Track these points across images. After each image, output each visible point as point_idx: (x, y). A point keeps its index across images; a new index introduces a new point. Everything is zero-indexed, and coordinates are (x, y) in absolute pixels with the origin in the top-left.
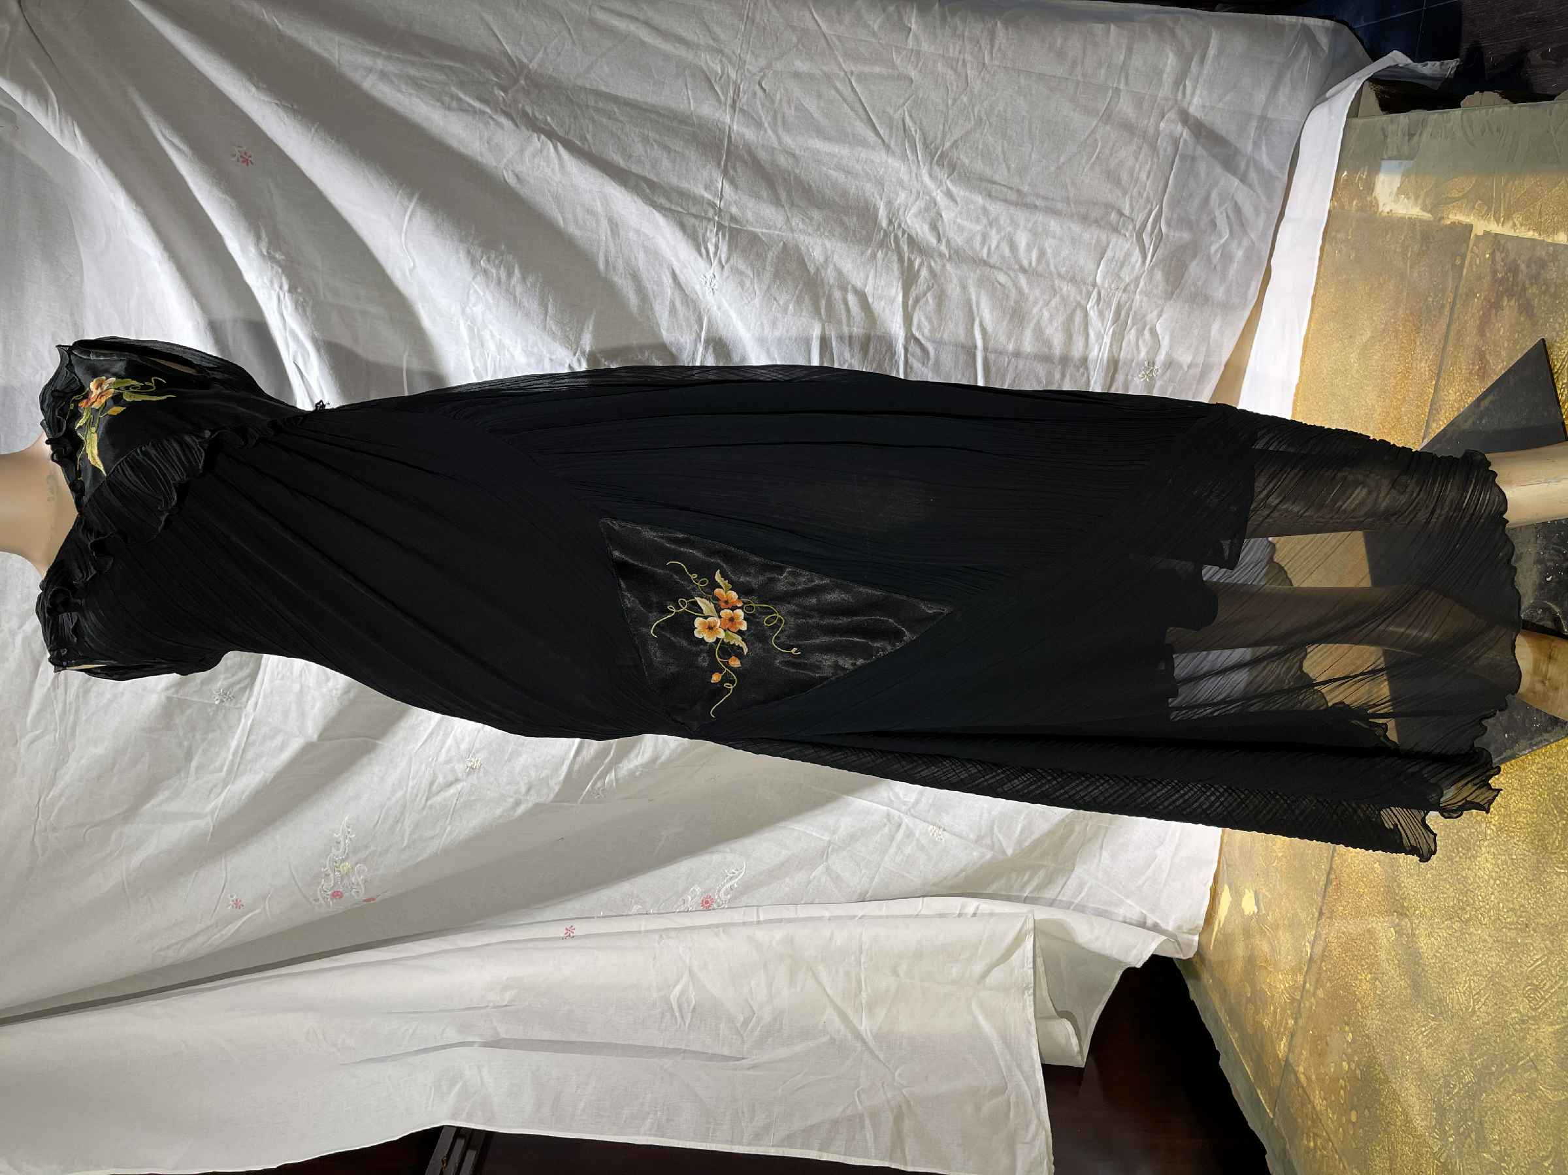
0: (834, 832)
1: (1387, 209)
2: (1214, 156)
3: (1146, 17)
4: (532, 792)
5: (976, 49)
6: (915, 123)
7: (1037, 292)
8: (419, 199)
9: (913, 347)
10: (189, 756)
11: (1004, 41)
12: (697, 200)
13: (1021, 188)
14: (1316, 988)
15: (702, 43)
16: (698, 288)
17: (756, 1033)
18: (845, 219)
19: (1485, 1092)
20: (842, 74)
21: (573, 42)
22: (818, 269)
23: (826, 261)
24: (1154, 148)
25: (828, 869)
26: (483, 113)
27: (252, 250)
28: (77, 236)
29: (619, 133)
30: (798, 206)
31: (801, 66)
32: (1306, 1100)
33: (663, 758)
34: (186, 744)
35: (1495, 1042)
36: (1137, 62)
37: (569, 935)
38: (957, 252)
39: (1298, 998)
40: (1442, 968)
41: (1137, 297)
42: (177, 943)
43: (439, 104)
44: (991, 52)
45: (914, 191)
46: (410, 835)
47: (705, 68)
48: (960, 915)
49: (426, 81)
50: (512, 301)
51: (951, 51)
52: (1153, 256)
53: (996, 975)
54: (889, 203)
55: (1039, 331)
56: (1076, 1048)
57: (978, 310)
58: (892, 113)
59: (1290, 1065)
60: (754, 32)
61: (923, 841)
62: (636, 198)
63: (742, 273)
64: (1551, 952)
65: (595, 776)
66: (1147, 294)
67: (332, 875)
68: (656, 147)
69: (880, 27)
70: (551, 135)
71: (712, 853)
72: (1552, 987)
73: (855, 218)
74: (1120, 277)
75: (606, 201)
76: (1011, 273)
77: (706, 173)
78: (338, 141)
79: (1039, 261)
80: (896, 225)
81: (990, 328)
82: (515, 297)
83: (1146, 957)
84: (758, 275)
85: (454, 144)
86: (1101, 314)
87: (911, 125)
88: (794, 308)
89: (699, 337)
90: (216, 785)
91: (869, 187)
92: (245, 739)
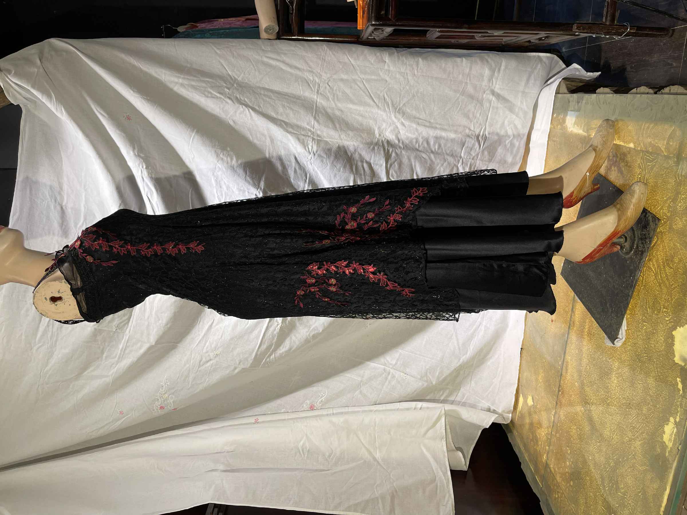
0: (363, 377)
1: (570, 130)
2: (505, 107)
3: (477, 55)
4: (241, 364)
5: (411, 69)
6: (389, 97)
7: (438, 161)
8: (196, 132)
10: (103, 352)
11: (422, 66)
12: (304, 129)
13: (430, 121)
14: (556, 433)
15: (305, 69)
16: (305, 163)
17: (334, 460)
18: (362, 135)
19: (618, 469)
20: (360, 79)
21: (255, 70)
22: (352, 154)
23: (355, 151)
24: (482, 105)
25: (361, 392)
26: (221, 98)
27: (131, 153)
28: (60, 148)
29: (273, 104)
30: (344, 130)
31: (344, 77)
32: (554, 478)
33: (294, 348)
34: (101, 347)
35: (621, 449)
36: (474, 72)
37: (256, 422)
38: (406, 146)
39: (550, 438)
40: (601, 422)
41: (478, 161)
42: (96, 430)
43: (204, 95)
44: (417, 70)
45: (389, 123)
46: (192, 382)
47: (307, 79)
48: (415, 409)
49: (199, 87)
50: (233, 170)
51: (402, 69)
52: (483, 146)
53: (430, 433)
54: (379, 128)
56: (464, 463)
57: (416, 168)
58: (379, 93)
59: (548, 464)
61: (399, 379)
62: (280, 128)
63: (322, 157)
64: (638, 414)
65: (267, 356)
66: (482, 160)
67: (160, 400)
68: (288, 109)
69: (374, 61)
70: (247, 106)
71: (314, 387)
72: (639, 427)
73: (366, 134)
74: (470, 154)
75: (268, 129)
76: (428, 154)
77: (307, 119)
78: (165, 110)
79: (439, 149)
80: (382, 136)
82: (234, 169)
83: (490, 424)
84: (329, 157)
85: (209, 110)
86: (464, 168)
87: (387, 98)
88: (343, 169)
89: (306, 181)
90: (113, 364)
91: (371, 121)
92: (125, 344)
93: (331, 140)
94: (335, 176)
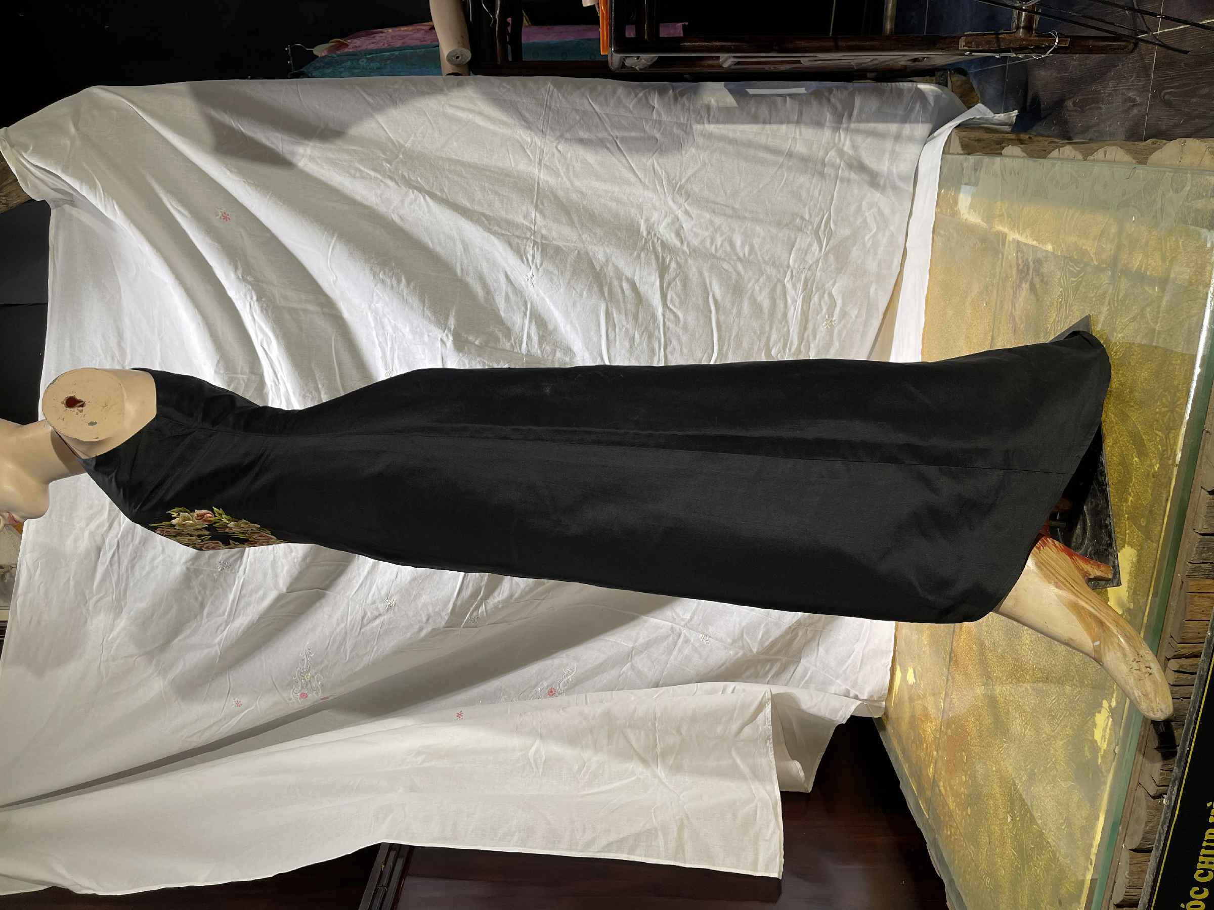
0: (636, 641)
1: (965, 217)
2: (863, 180)
4: (430, 621)
5: (698, 118)
6: (661, 168)
7: (750, 273)
8: (338, 236)
9: (668, 314)
10: (202, 606)
11: (717, 111)
12: (518, 226)
13: (734, 206)
15: (517, 124)
16: (523, 283)
17: (587, 778)
18: (618, 233)
19: (1033, 786)
20: (611, 138)
21: (433, 129)
23: (607, 261)
24: (821, 174)
25: (632, 666)
26: (376, 178)
27: (233, 275)
28: (116, 270)
29: (465, 185)
30: (586, 226)
31: (584, 135)
32: (945, 804)
33: (516, 595)
34: (200, 598)
35: (1036, 753)
36: (806, 120)
37: (460, 717)
38: (694, 251)
39: (938, 736)
41: (818, 274)
42: (198, 732)
43: (348, 174)
44: (708, 119)
45: (663, 211)
46: (351, 652)
47: (520, 140)
48: (723, 693)
49: (340, 161)
50: (401, 299)
51: (682, 119)
52: (826, 247)
53: (748, 730)
54: (647, 220)
55: (753, 299)
56: (805, 780)
57: (711, 287)
58: (645, 161)
59: (936, 781)
60: (551, 115)
61: (697, 645)
62: (479, 228)
63: (551, 273)
65: (472, 609)
66: (824, 271)
67: (300, 683)
68: (490, 192)
69: (633, 107)
70: (421, 190)
71: (555, 658)
73: (624, 231)
74: (804, 259)
75: (458, 229)
76: (732, 262)
77: (524, 208)
78: (284, 203)
79: (750, 254)
80: (653, 235)
81: (719, 297)
82: (402, 297)
83: (847, 717)
84: (562, 273)
85: (359, 198)
86: (794, 286)
87: (659, 169)
88: (587, 293)
89: (525, 314)
90: (221, 625)
91: (633, 210)
92: (239, 593)
93: (565, 244)
94: (574, 304)
